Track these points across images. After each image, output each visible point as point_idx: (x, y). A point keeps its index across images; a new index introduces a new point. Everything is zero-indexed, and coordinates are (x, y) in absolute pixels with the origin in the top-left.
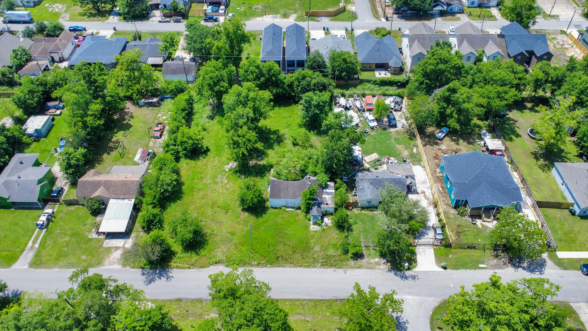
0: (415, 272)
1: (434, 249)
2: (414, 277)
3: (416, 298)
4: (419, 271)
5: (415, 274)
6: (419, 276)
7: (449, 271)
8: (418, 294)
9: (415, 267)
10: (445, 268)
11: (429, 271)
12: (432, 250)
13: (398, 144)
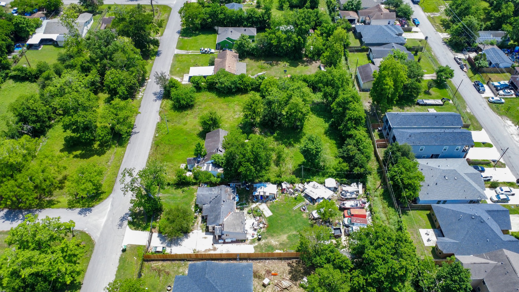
0: (126, 227)
1: (145, 246)
2: (121, 225)
3: (102, 225)
4: (125, 230)
5: (123, 227)
6: (120, 230)
7: (121, 253)
8: (105, 225)
9: (130, 228)
10: (124, 251)
11: (123, 238)
12: (145, 244)
13: (289, 237)
